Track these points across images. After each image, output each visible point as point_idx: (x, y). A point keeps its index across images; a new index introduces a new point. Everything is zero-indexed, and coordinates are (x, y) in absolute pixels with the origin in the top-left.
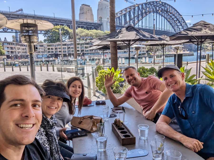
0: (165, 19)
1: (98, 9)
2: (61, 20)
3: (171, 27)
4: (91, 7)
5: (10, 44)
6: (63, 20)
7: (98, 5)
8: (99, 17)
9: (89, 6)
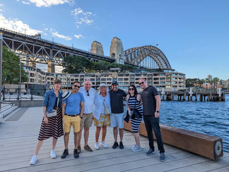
0: (151, 58)
1: (111, 45)
2: (79, 52)
3: (156, 63)
4: (101, 44)
5: (30, 69)
6: (81, 52)
7: (111, 42)
8: (111, 54)
9: (100, 43)
